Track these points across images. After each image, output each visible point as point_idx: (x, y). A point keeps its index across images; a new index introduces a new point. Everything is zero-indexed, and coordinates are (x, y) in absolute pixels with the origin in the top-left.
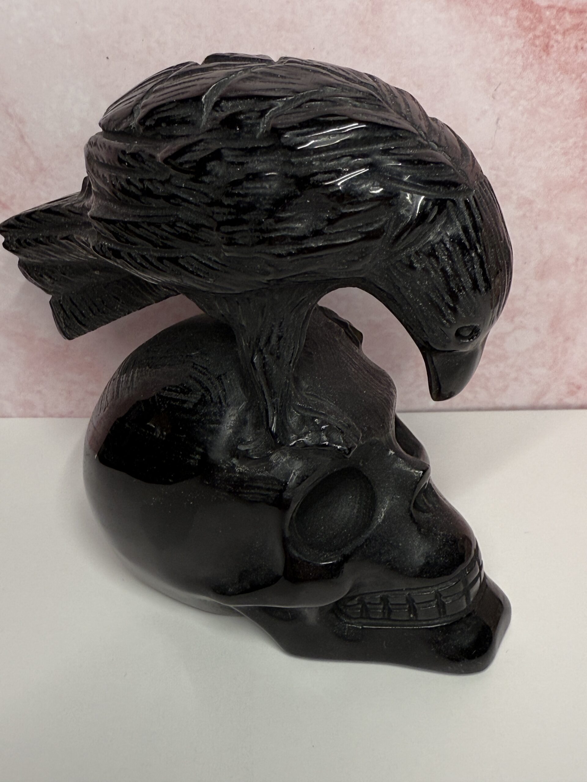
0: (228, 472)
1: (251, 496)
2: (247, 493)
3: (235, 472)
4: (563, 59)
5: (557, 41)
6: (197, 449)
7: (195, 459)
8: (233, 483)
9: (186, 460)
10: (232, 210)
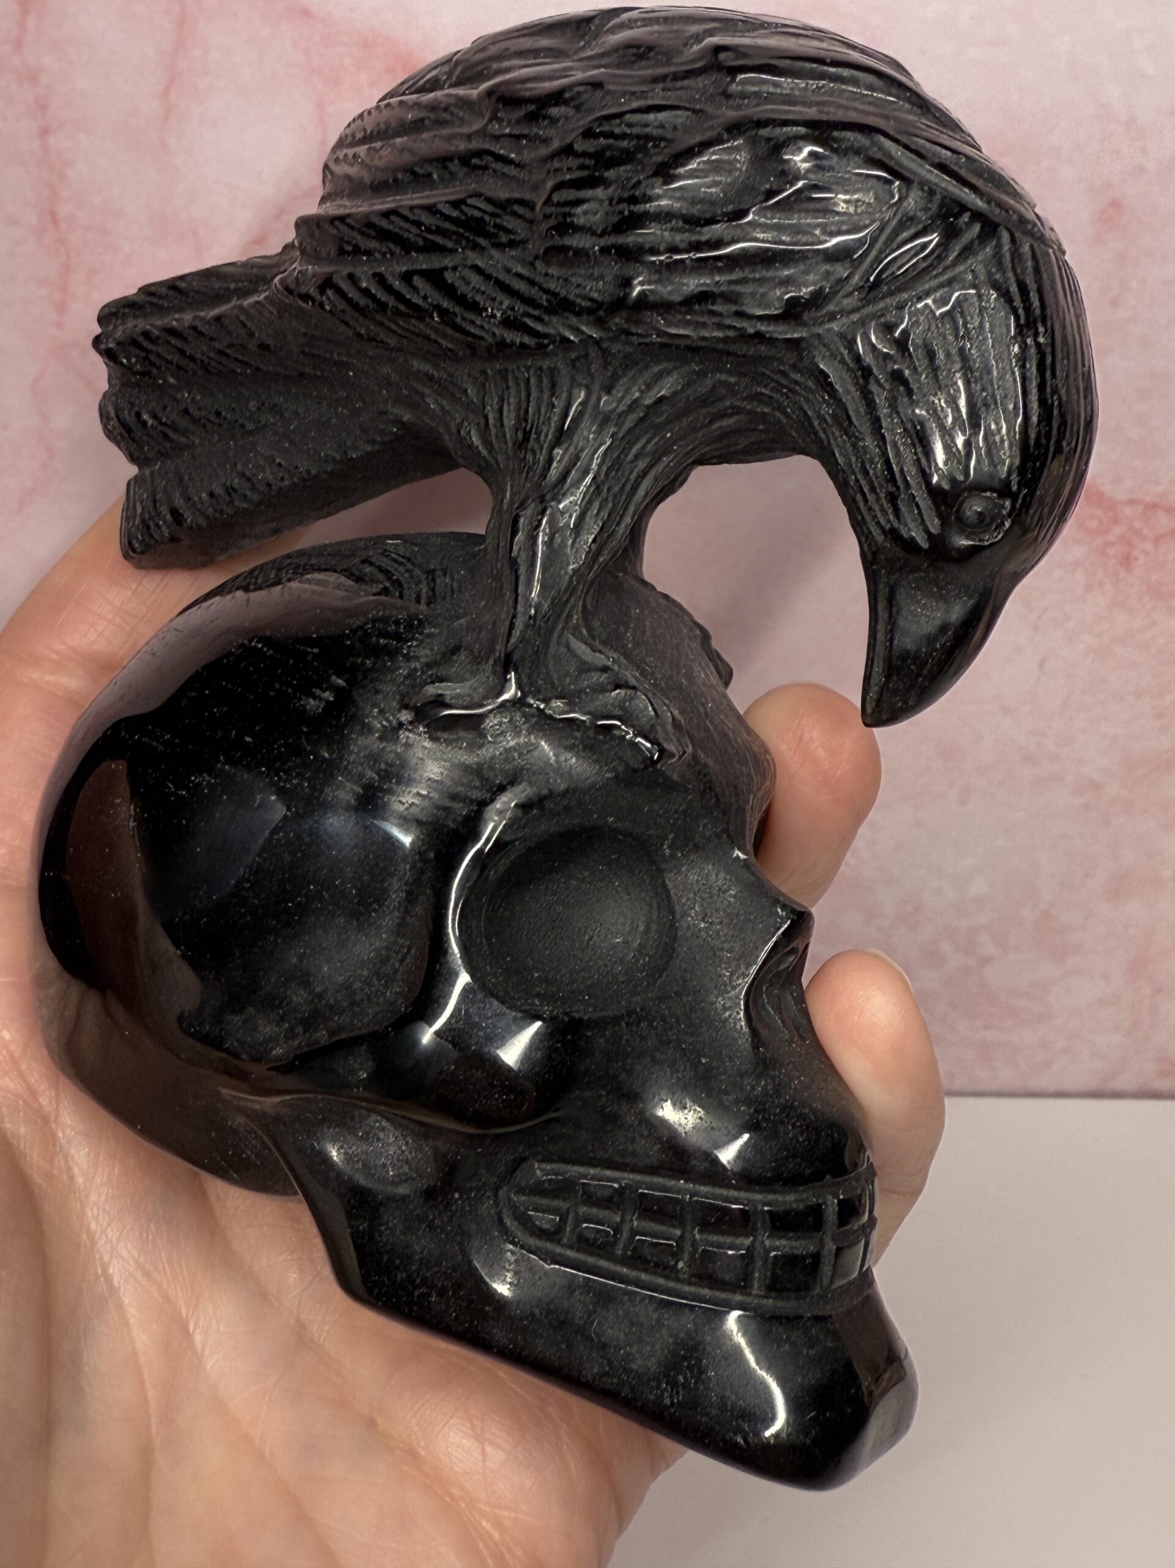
4: (1155, 577)
5: (1144, 551)
6: (333, 678)
7: (320, 699)
8: (383, 766)
9: (300, 699)
10: (587, 162)
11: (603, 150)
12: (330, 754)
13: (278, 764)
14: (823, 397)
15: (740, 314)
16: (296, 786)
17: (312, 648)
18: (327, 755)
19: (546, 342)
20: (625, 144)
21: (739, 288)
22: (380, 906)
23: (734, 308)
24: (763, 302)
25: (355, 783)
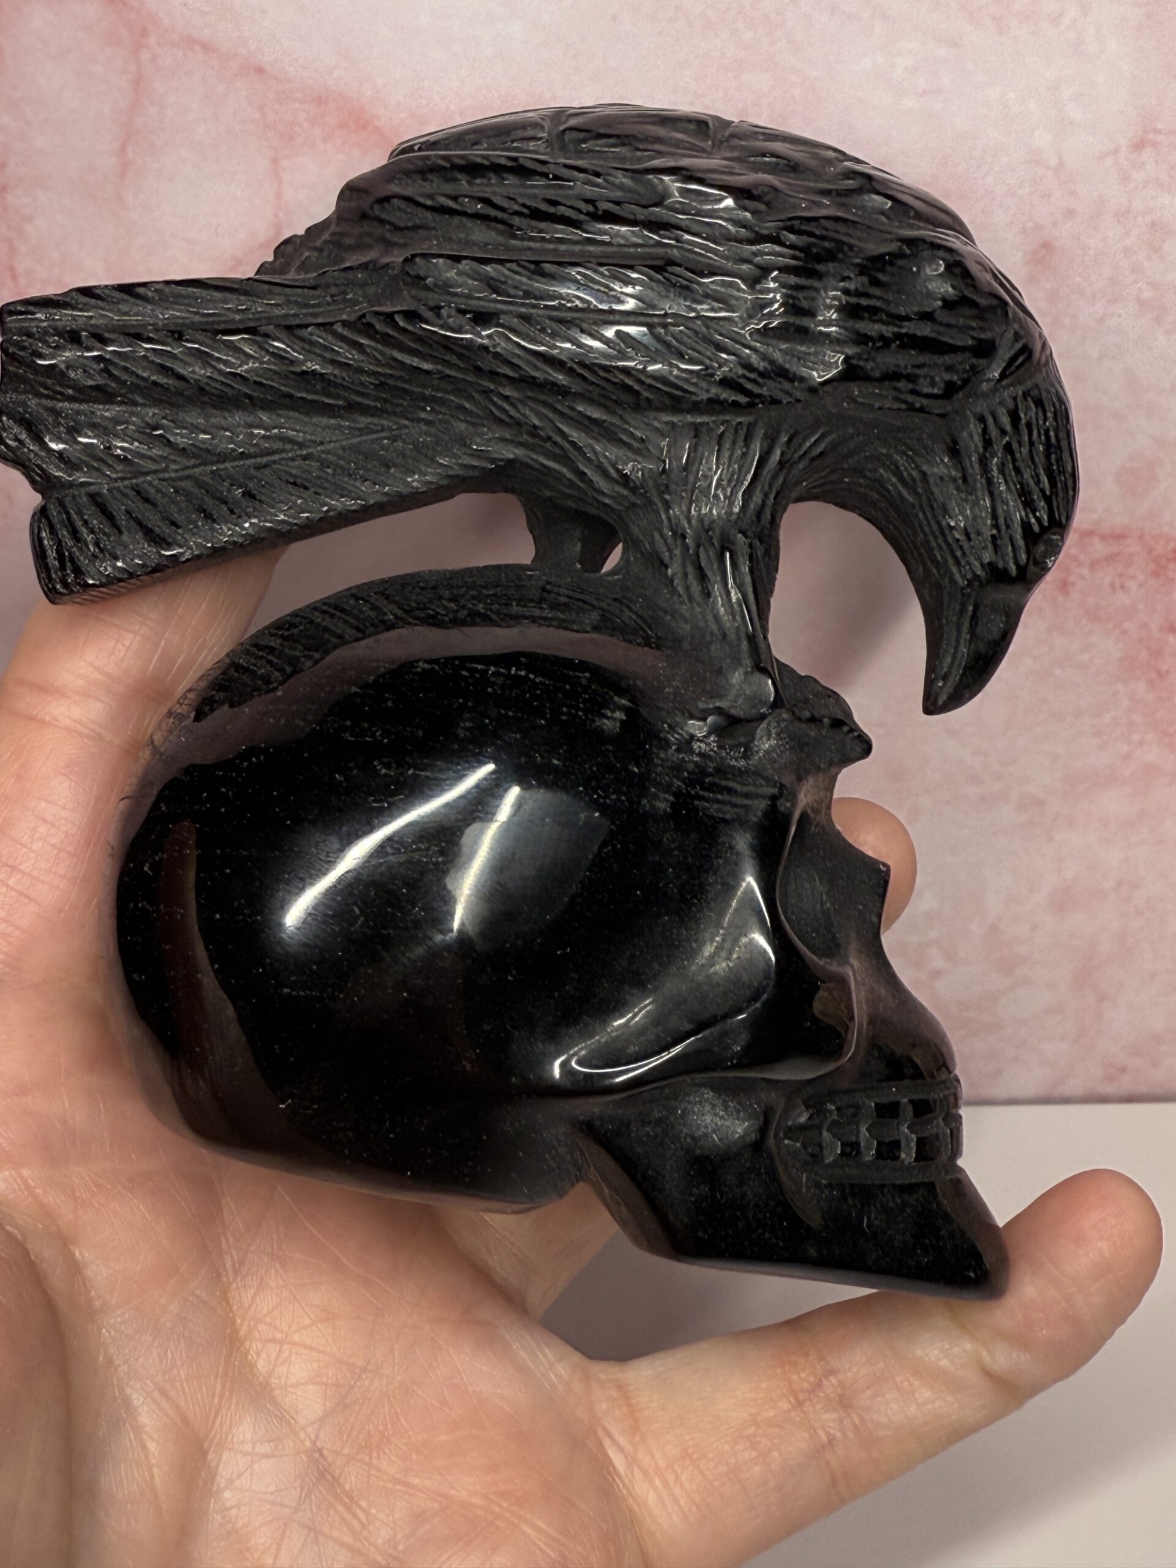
0: (678, 750)
1: (716, 806)
2: (707, 800)
3: (691, 751)
4: (1091, 601)
6: (616, 699)
7: (614, 719)
8: (686, 774)
9: (593, 721)
10: (798, 253)
11: (810, 246)
12: (639, 768)
13: (593, 783)
14: (942, 460)
15: (914, 392)
16: (615, 801)
17: (583, 672)
18: (636, 770)
19: (757, 401)
20: (826, 244)
21: (918, 371)
22: (699, 900)
23: (911, 386)
24: (933, 384)
25: (666, 792)
